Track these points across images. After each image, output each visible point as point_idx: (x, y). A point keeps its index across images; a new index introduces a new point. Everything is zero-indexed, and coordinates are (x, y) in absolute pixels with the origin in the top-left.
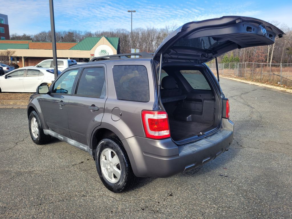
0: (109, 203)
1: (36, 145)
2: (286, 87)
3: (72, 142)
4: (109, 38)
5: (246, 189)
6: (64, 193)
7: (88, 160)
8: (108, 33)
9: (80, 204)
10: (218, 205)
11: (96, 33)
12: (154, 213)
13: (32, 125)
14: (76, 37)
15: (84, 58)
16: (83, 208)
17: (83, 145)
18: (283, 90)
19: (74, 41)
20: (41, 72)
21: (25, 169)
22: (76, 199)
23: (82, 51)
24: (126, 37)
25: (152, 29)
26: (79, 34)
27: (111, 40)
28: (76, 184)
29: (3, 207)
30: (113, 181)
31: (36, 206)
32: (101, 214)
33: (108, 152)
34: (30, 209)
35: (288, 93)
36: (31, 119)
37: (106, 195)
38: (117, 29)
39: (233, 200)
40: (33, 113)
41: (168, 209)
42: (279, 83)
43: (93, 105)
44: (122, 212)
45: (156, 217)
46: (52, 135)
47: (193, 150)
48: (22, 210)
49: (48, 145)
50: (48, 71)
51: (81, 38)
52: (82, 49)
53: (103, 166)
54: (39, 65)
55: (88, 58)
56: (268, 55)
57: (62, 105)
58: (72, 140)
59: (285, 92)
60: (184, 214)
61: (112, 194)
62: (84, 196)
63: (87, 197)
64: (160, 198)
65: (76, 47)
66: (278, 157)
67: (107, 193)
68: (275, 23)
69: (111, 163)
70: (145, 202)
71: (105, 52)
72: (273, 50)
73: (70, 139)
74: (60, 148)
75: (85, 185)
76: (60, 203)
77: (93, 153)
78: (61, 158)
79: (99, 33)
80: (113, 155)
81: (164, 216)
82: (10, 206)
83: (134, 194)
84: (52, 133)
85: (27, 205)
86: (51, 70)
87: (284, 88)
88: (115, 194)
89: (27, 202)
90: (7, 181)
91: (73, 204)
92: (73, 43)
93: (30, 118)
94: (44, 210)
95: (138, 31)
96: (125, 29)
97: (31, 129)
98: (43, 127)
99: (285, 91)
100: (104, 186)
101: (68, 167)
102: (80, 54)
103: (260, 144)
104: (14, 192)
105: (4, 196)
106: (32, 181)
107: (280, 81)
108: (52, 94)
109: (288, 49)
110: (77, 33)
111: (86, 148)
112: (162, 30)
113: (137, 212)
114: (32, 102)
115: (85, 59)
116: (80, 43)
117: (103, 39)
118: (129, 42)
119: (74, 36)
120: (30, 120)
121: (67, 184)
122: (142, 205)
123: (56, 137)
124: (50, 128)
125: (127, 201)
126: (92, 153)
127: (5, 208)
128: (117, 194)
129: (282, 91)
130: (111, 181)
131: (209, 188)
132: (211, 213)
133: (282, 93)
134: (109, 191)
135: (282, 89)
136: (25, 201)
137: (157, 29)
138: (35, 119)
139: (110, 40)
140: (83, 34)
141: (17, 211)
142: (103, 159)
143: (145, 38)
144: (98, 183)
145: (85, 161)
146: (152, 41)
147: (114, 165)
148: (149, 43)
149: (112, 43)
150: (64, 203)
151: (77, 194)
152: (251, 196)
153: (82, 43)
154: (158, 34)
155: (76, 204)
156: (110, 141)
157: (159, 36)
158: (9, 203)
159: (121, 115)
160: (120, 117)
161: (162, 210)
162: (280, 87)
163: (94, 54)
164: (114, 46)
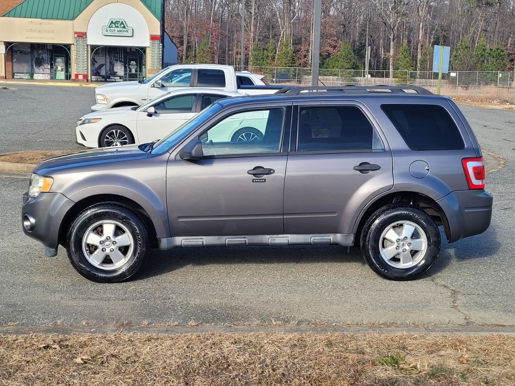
15: (50, 44)
17: (319, 236)
43: (364, 164)
52: (44, 16)
55: (65, 45)
71: (124, 27)
102: (40, 32)
111: (330, 237)
126: (353, 239)
159: (429, 169)
163: (85, 34)
164: (149, 8)
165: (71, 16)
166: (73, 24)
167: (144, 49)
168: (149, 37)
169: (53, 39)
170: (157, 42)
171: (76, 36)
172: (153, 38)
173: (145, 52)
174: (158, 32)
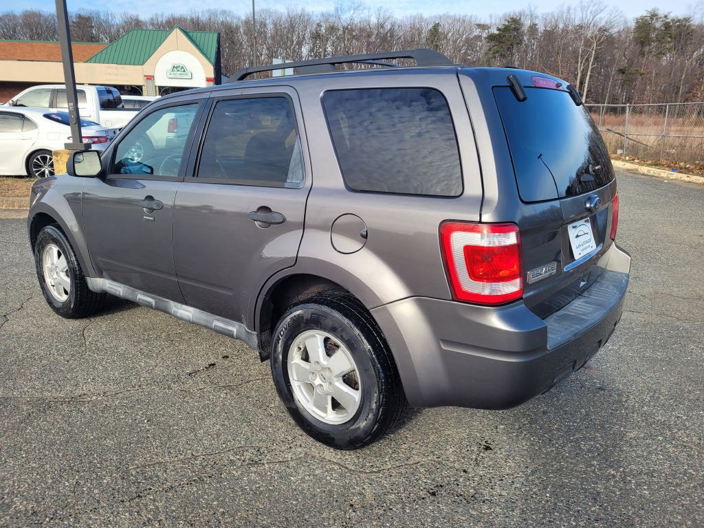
0: (332, 481)
1: (64, 319)
2: (636, 161)
3: (187, 312)
4: (191, 34)
5: (665, 421)
6: (196, 458)
7: (227, 357)
8: (185, 20)
9: (254, 488)
10: (621, 470)
11: (152, 19)
12: (468, 502)
13: (47, 264)
14: (99, 29)
15: (128, 86)
16: (266, 500)
17: (223, 322)
18: (630, 168)
19: (93, 39)
20: (28, 120)
21: (56, 390)
22: (234, 472)
23: (121, 66)
24: (232, 31)
25: (299, 13)
26: (107, 22)
27: (198, 39)
28: (219, 430)
29: (26, 510)
30: (331, 418)
31: (127, 504)
32: (324, 516)
33: (314, 340)
34: (112, 513)
35: (643, 174)
36: (43, 248)
37: (313, 457)
38: (209, 11)
39: (650, 453)
40: (49, 230)
41: (498, 489)
42: (619, 152)
43: (264, 209)
44: (380, 506)
45: (478, 515)
46: (118, 293)
47: (572, 329)
48: (90, 519)
49: (98, 319)
50: (48, 116)
51: (113, 31)
52: (119, 62)
53: (295, 378)
54: (17, 100)
55: (138, 86)
56: (578, 86)
57: (152, 210)
58: (185, 306)
59: (635, 172)
60: (548, 501)
61: (329, 453)
62: (254, 463)
63: (263, 464)
64: (464, 458)
65: (104, 55)
66: (696, 334)
67: (314, 451)
68: (596, 7)
69: (327, 371)
70: (431, 473)
71: (184, 71)
72: (589, 73)
73: (176, 304)
74: (135, 326)
75: (245, 429)
76: (195, 489)
77: (261, 341)
78: (150, 357)
79: (160, 19)
80: (330, 349)
81: (498, 509)
82: (50, 508)
83: (390, 451)
84: (114, 287)
85: (98, 501)
86: (57, 114)
87: (632, 163)
88: (339, 452)
89: (96, 491)
90: (13, 428)
91: (234, 491)
92: (94, 45)
93: (38, 246)
94: (156, 512)
95: (263, 16)
96: (230, 12)
97: (43, 277)
98: (86, 269)
99: (637, 170)
100: (301, 432)
101: (177, 379)
102: (116, 75)
103: (639, 300)
104: (47, 464)
105: (20, 475)
106: (88, 424)
107: (622, 148)
108: (111, 176)
109: (622, 71)
110: (102, 18)
111: (234, 328)
112: (326, 16)
113: (420, 502)
114: (43, 201)
115: (130, 89)
116: (115, 44)
117: (177, 34)
118: (241, 44)
119: (92, 27)
120: (39, 252)
121: (193, 430)
122: (425, 481)
123: (130, 297)
124: (104, 273)
125: (379, 472)
126: (257, 342)
127: (34, 513)
128: (344, 452)
129: (629, 170)
130: (324, 418)
131: (575, 422)
132: (614, 492)
133: (631, 176)
134: (318, 444)
135: (629, 166)
136: (90, 488)
137: (313, 12)
138: (54, 249)
139: (194, 38)
140: (118, 21)
141: (74, 523)
142: (295, 358)
143: (282, 36)
144: (280, 424)
145: (220, 361)
146: (300, 44)
147: (337, 376)
148: (294, 51)
149: (201, 47)
150: (206, 487)
151: (231, 458)
152: (686, 439)
153: (119, 45)
154: (315, 26)
155: (243, 489)
156: (325, 309)
157: (317, 33)
158: (43, 499)
159: (366, 237)
160: (361, 242)
161: (484, 492)
162: (623, 160)
163: (153, 77)
164: (205, 55)
165: (141, 62)
166: (143, 69)
168: (205, 80)
169: (127, 81)
170: (212, 83)
171: (145, 78)
172: (208, 80)
174: (212, 75)
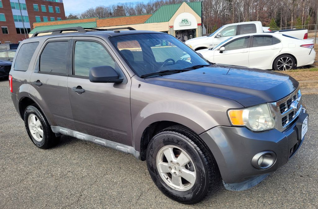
23: (159, 23)
27: (192, 6)
65: (151, 19)
71: (187, 22)
102: (157, 27)
117: (184, 5)
153: (157, 14)
163: (173, 26)
164: (197, 13)
165: (167, 20)
166: (168, 23)
167: (195, 30)
168: (197, 25)
169: (162, 30)
170: (200, 26)
171: (170, 27)
172: (198, 25)
173: (195, 31)
174: (200, 22)
